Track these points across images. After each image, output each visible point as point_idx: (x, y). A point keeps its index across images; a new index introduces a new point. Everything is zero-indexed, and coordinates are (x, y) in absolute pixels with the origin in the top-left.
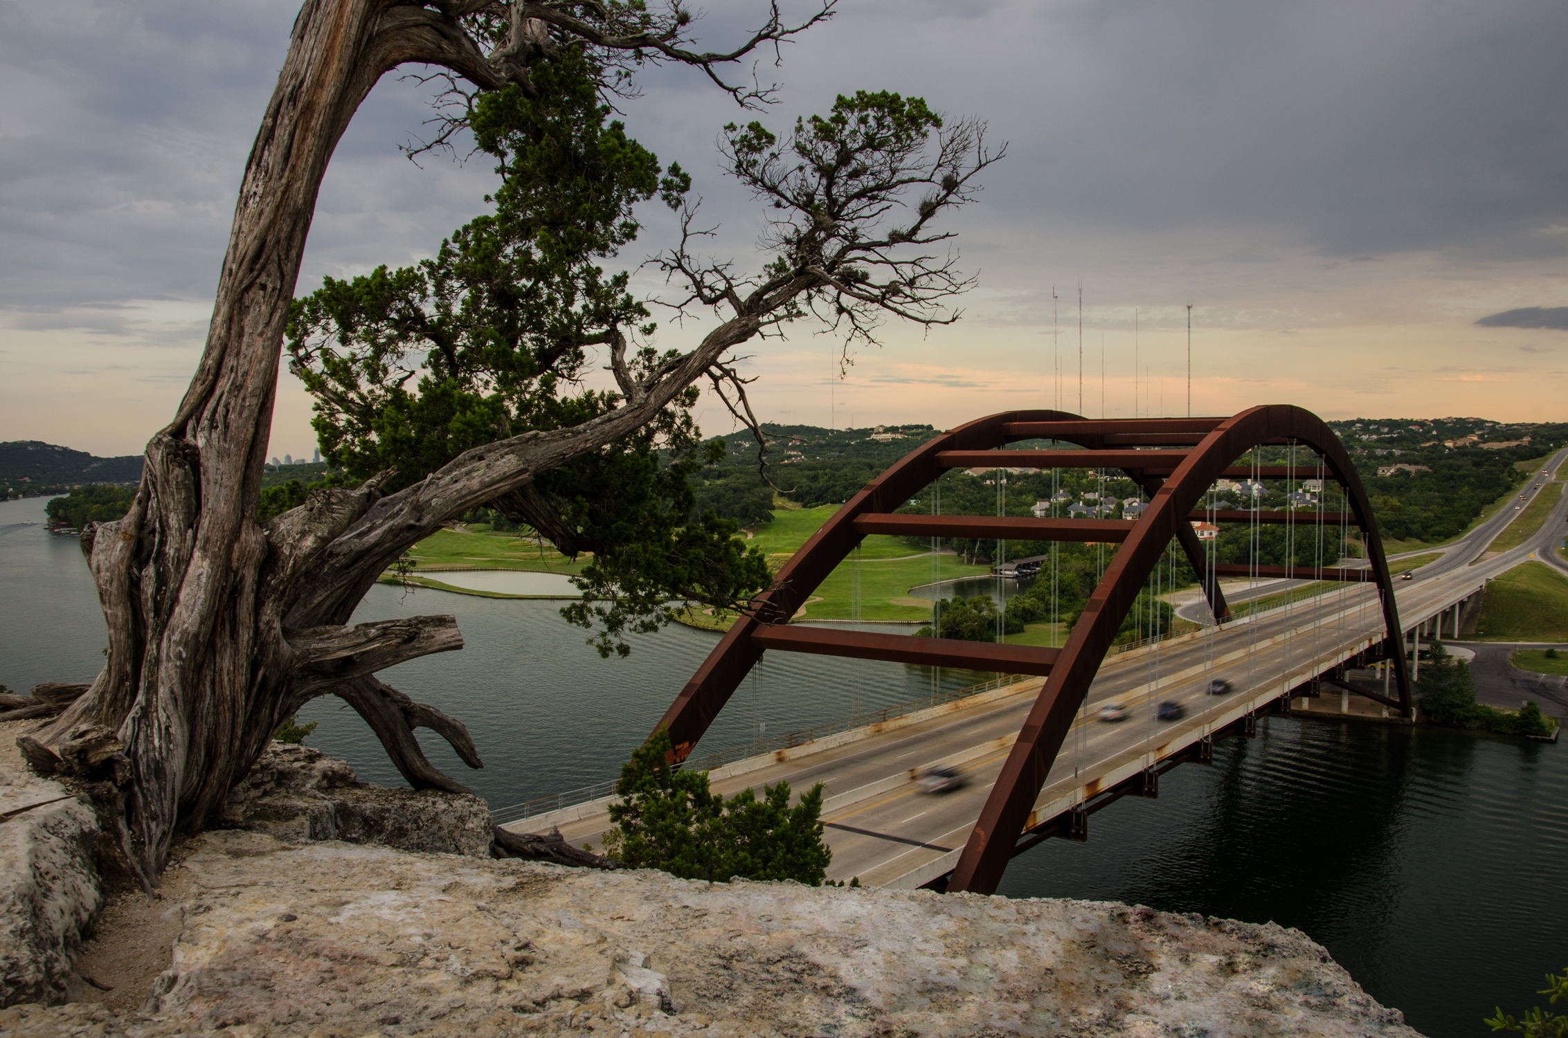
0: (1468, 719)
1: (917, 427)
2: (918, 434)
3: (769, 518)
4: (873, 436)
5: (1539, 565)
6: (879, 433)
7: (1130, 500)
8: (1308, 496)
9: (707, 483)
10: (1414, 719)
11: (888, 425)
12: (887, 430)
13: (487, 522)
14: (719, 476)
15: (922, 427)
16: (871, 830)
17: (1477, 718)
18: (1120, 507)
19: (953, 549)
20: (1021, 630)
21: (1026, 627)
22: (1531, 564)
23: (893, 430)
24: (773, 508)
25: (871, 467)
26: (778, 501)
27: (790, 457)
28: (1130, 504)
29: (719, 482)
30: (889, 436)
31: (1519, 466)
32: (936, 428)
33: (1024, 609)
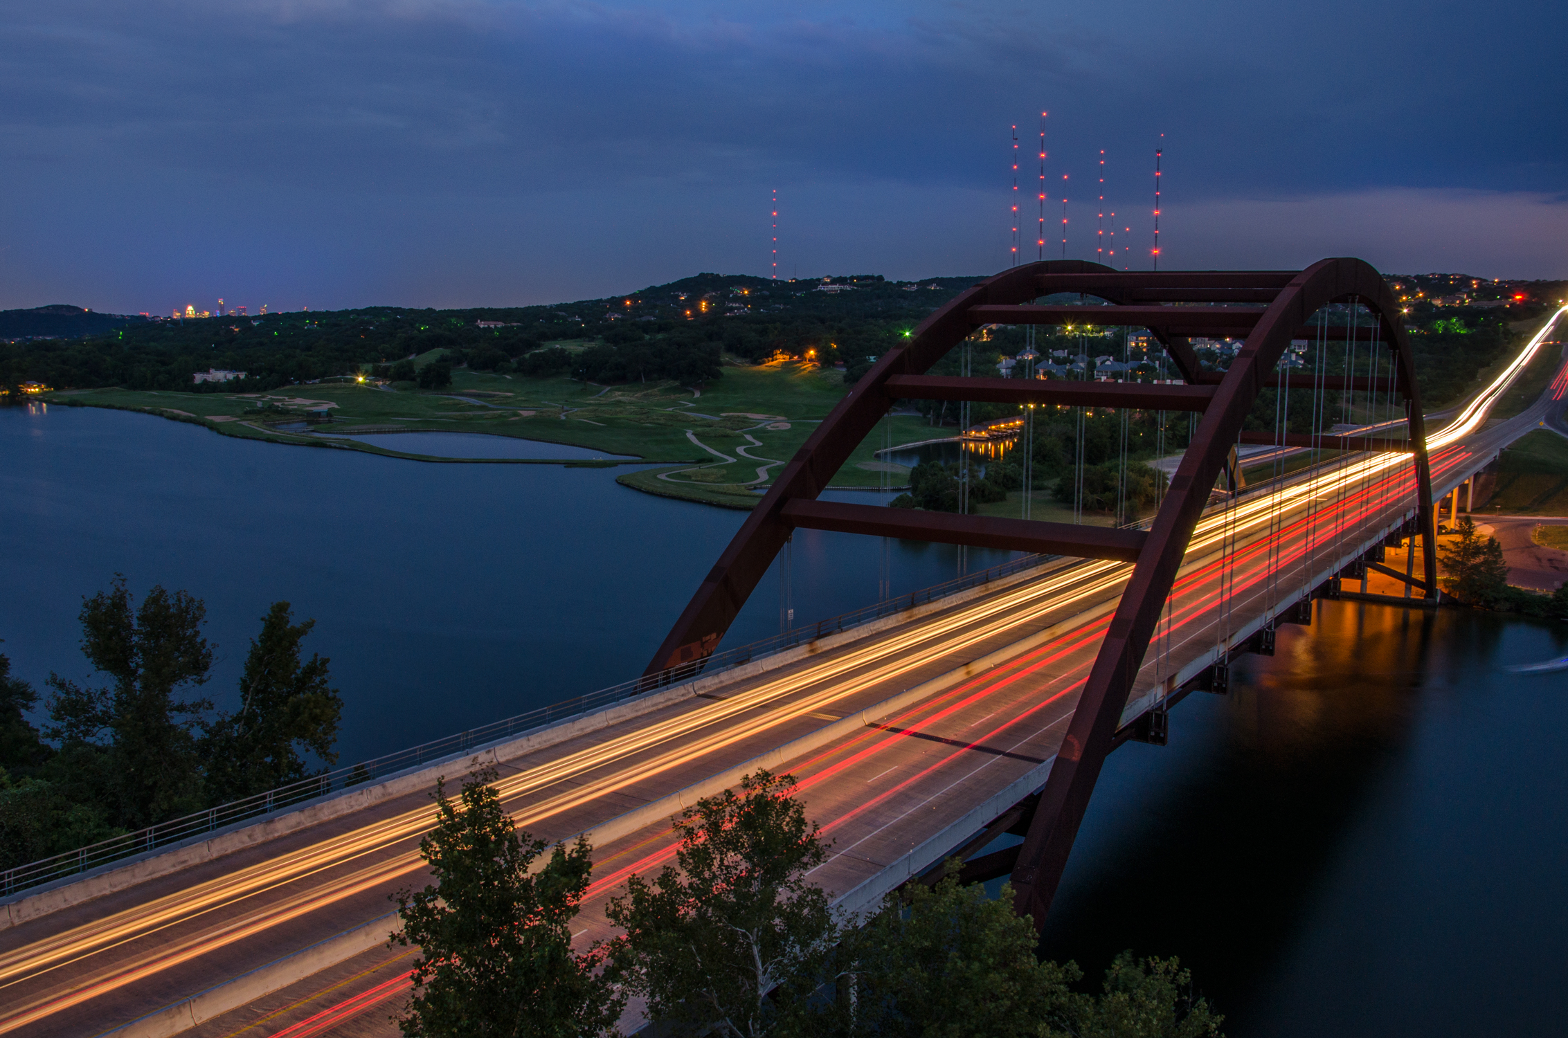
0: (1496, 600)
1: (867, 277)
2: (867, 286)
3: (718, 375)
4: (821, 287)
5: (1548, 433)
6: (826, 284)
7: (1105, 358)
8: (1293, 357)
9: (647, 337)
10: (1438, 600)
11: (835, 276)
12: (834, 281)
13: (413, 379)
14: (661, 329)
15: (872, 277)
16: (941, 736)
17: (1506, 599)
18: (1092, 366)
19: (918, 410)
20: (1003, 498)
21: (1008, 495)
22: (1540, 432)
23: (841, 280)
24: (721, 364)
25: (823, 321)
26: (725, 358)
27: (731, 309)
28: (1103, 363)
29: (660, 336)
30: (837, 287)
31: (1512, 325)
32: (886, 279)
33: (1005, 476)
